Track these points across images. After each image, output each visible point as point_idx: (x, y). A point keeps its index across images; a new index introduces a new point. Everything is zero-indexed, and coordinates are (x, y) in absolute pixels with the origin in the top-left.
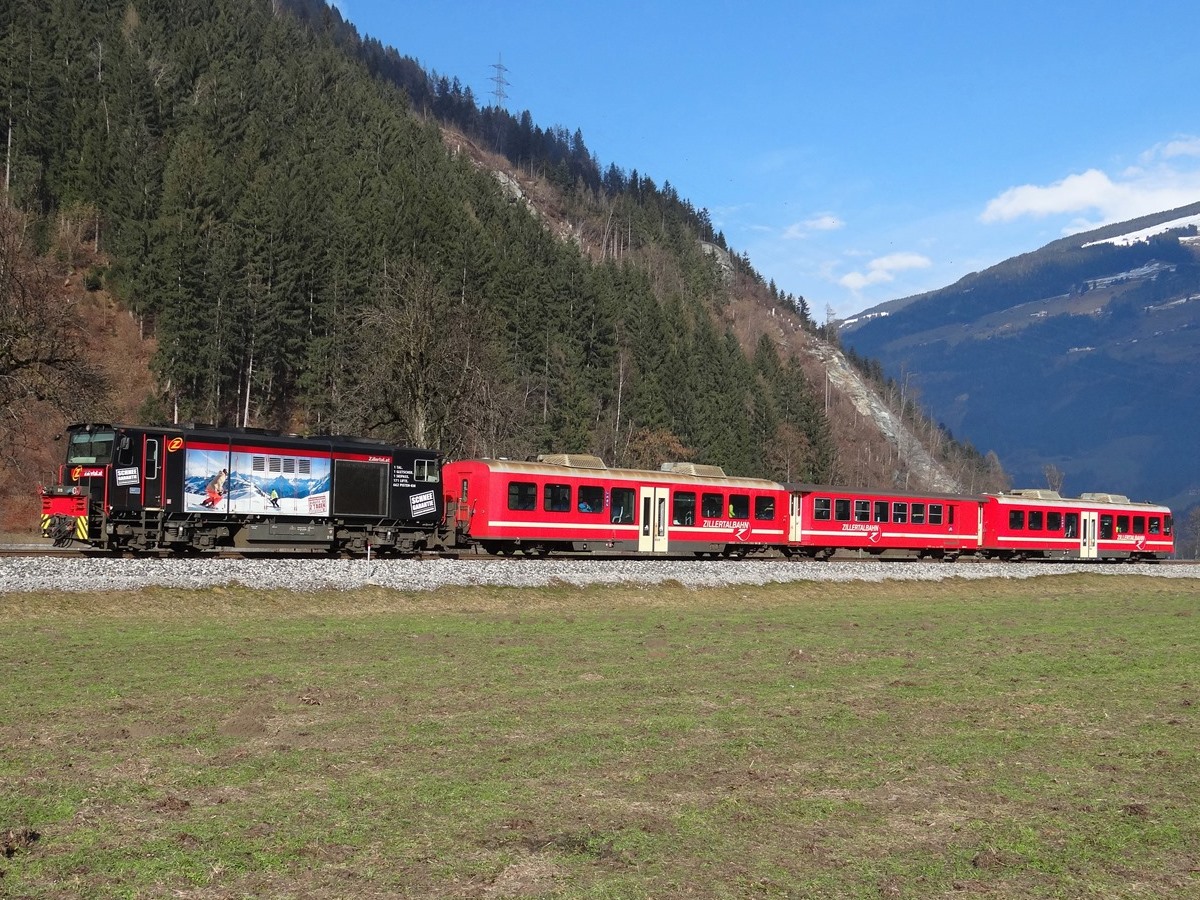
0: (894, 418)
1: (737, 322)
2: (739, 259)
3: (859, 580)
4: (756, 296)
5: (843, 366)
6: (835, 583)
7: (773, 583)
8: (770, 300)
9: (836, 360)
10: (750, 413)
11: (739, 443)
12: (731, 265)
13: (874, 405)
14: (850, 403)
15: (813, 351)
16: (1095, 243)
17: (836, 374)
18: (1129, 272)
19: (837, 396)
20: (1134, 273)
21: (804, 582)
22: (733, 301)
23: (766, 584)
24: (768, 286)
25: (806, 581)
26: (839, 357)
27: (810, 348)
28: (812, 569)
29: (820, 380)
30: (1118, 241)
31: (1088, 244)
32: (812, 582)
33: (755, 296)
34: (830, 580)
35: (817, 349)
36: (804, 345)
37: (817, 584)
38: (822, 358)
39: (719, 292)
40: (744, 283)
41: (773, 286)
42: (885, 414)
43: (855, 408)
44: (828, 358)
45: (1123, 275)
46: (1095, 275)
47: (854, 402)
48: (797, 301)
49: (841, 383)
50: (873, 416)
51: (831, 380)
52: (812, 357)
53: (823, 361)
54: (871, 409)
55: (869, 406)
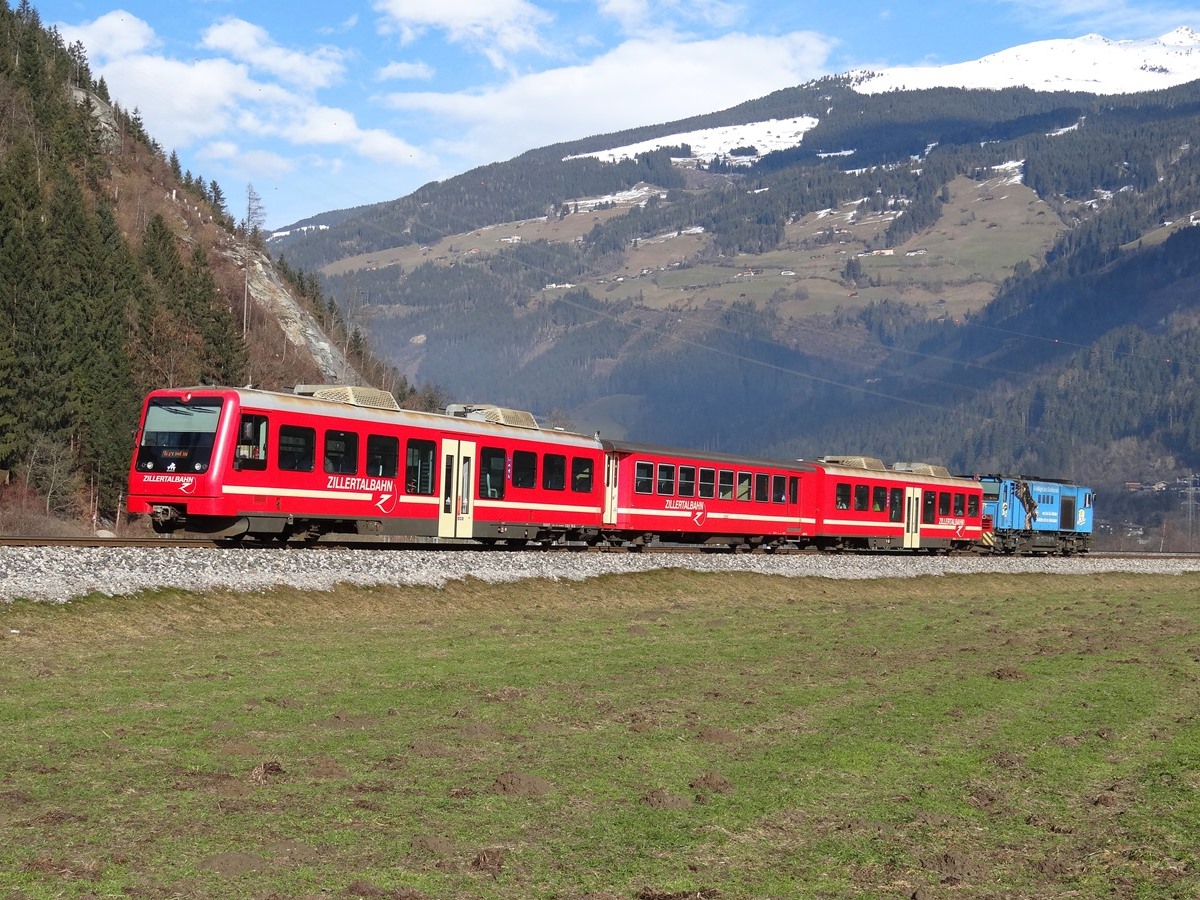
0: (336, 350)
1: (121, 203)
2: (127, 118)
3: (285, 587)
4: (150, 171)
5: (269, 277)
6: (235, 594)
7: (94, 595)
8: (171, 180)
9: (260, 267)
10: (132, 328)
11: (116, 371)
12: (115, 124)
13: (310, 332)
14: (278, 326)
15: (228, 253)
16: (577, 157)
17: (259, 287)
18: (614, 194)
19: (259, 317)
20: (621, 197)
21: (166, 592)
22: (116, 174)
23: (76, 600)
24: (168, 160)
25: (171, 590)
26: (263, 263)
27: (224, 248)
28: (187, 565)
29: (237, 294)
30: (603, 156)
31: (570, 157)
32: (184, 592)
33: (148, 170)
34: (225, 588)
35: (233, 250)
36: (217, 245)
37: (196, 598)
38: (240, 263)
39: (96, 157)
40: (133, 150)
41: (174, 160)
42: (325, 345)
43: (284, 334)
44: (248, 263)
45: (608, 199)
46: (576, 196)
47: (283, 327)
48: (208, 188)
49: (266, 298)
50: (308, 345)
51: (253, 294)
52: (225, 260)
53: (242, 267)
54: (306, 337)
55: (303, 333)
